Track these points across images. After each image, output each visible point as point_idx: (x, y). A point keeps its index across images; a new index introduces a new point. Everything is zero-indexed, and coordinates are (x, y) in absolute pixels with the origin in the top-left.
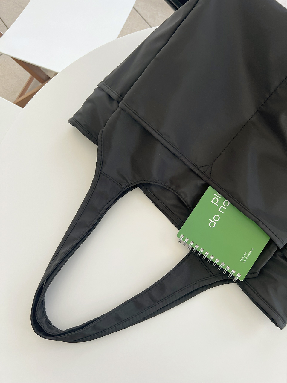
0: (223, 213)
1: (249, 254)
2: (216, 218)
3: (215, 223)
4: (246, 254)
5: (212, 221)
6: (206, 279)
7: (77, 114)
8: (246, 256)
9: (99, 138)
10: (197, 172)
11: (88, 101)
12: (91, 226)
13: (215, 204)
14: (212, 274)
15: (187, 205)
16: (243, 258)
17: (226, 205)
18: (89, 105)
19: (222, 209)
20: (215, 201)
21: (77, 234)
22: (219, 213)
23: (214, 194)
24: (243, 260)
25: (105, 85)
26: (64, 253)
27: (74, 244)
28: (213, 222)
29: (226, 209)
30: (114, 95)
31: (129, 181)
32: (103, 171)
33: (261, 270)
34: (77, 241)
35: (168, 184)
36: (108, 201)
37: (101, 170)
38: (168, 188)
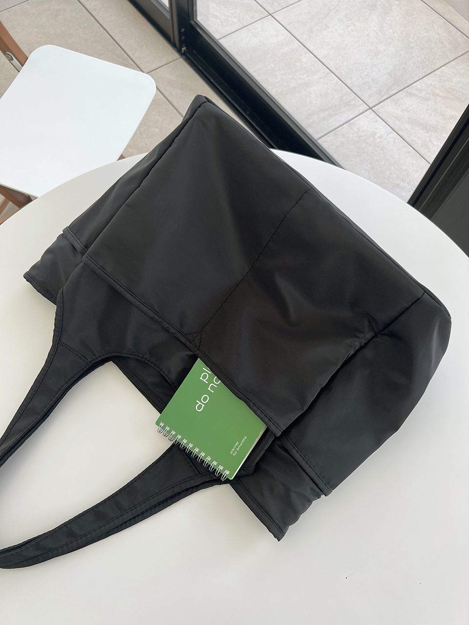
0: (213, 392)
1: (241, 444)
2: (205, 399)
3: (203, 405)
4: (237, 444)
5: (200, 403)
6: (190, 479)
7: (34, 268)
8: (237, 446)
9: (58, 299)
10: (184, 340)
11: (49, 251)
12: (42, 414)
13: (204, 380)
14: (198, 473)
15: (171, 383)
16: (233, 450)
17: (216, 382)
18: (50, 256)
19: (212, 387)
20: (204, 377)
21: (24, 424)
22: (209, 393)
23: (204, 369)
24: (233, 452)
25: (69, 232)
26: (5, 449)
27: (18, 437)
28: (201, 405)
29: (216, 387)
30: (79, 246)
31: (96, 353)
32: (63, 340)
33: (257, 464)
34: (21, 434)
35: (147, 356)
36: (67, 380)
37: (59, 340)
38: (147, 362)
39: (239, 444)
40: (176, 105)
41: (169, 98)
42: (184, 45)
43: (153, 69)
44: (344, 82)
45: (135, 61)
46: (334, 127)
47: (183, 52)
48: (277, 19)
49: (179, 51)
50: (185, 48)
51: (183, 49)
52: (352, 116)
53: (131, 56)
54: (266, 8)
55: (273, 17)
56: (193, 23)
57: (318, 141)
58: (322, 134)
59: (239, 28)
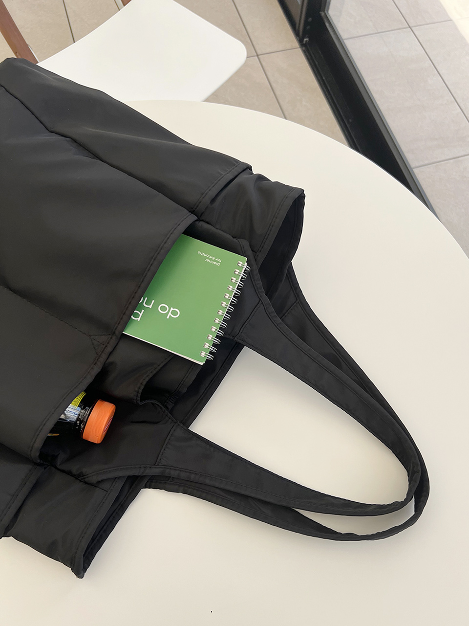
0: (153, 301)
1: (208, 256)
2: (163, 309)
3: (172, 309)
4: (208, 260)
5: (170, 314)
8: (211, 259)
10: (105, 356)
13: (141, 315)
16: (215, 263)
19: (148, 303)
20: (136, 315)
22: (156, 306)
24: (218, 262)
28: (171, 312)
29: (146, 298)
39: (208, 258)
40: (278, 93)
41: (274, 85)
42: (307, 35)
43: (267, 51)
44: (467, 115)
45: (253, 40)
46: (438, 160)
47: (304, 42)
48: (416, 33)
49: (301, 41)
50: (307, 39)
51: (305, 40)
52: (463, 153)
53: (250, 34)
54: (407, 20)
55: (412, 30)
56: (323, 14)
57: (414, 170)
58: (421, 163)
59: (372, 32)
